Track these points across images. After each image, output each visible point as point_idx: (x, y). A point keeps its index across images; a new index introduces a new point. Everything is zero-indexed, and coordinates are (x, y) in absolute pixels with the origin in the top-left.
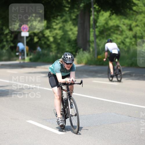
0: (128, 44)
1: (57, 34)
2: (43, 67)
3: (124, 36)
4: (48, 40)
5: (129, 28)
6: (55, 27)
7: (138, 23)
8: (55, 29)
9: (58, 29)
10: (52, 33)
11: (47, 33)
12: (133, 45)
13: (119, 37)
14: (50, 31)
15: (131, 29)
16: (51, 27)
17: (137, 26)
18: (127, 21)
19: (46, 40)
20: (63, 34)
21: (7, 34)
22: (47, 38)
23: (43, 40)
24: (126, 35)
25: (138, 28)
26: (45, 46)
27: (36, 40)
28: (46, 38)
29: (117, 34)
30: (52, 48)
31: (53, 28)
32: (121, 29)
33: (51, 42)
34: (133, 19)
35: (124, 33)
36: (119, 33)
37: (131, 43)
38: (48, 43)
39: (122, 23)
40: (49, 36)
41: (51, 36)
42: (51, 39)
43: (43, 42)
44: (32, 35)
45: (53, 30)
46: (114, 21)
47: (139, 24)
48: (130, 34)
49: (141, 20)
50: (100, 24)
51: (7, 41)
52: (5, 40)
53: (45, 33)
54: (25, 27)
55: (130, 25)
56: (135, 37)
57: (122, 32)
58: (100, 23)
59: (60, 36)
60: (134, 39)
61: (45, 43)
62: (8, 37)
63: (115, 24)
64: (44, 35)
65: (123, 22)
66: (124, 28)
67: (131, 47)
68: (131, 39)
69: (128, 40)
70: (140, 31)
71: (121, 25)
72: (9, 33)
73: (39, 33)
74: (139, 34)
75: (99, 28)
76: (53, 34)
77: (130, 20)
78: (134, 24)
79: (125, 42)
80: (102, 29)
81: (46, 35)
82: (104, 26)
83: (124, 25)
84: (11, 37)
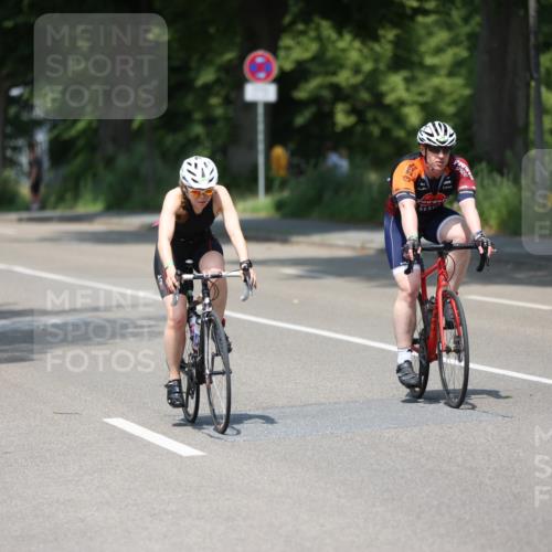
1: (439, 93)
2: (317, 238)
4: (400, 121)
6: (429, 61)
8: (432, 71)
9: (443, 72)
10: (415, 89)
11: (396, 86)
14: (409, 81)
16: (415, 58)
19: (387, 123)
20: (467, 92)
21: (207, 89)
22: (395, 113)
23: (376, 121)
26: (386, 149)
27: (342, 119)
28: (388, 109)
31: (422, 65)
38: (400, 133)
40: (402, 103)
41: (414, 103)
43: (376, 131)
44: (327, 94)
45: (420, 75)
51: (209, 121)
52: (197, 116)
53: (384, 88)
54: (260, 60)
59: (455, 102)
61: (386, 133)
62: (214, 101)
64: (378, 98)
72: (218, 81)
73: (355, 88)
76: (421, 94)
81: (390, 99)
84: (227, 101)
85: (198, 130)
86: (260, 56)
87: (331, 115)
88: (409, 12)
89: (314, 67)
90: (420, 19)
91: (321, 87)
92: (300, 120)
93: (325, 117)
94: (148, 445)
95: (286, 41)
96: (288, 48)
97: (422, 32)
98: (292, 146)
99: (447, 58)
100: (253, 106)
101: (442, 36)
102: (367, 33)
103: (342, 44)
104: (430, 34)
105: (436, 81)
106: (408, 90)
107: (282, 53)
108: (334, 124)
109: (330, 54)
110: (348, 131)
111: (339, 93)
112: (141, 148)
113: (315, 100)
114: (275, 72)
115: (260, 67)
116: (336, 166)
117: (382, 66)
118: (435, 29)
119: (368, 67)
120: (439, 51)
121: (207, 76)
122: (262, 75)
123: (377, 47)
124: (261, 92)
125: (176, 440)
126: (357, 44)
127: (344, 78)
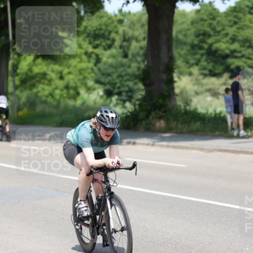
0: (57, 97)
3: (53, 86)
5: (59, 75)
7: (71, 69)
12: (64, 98)
13: (47, 87)
15: (61, 78)
17: (69, 73)
18: (57, 67)
24: (56, 85)
25: (71, 76)
29: (43, 84)
32: (48, 77)
34: (65, 63)
35: (53, 83)
36: (46, 82)
37: (61, 95)
39: (50, 69)
46: (40, 67)
47: (72, 71)
48: (61, 84)
49: (75, 66)
50: (22, 71)
55: (61, 73)
56: (67, 87)
57: (50, 81)
58: (21, 69)
60: (65, 91)
63: (41, 71)
65: (52, 68)
66: (53, 76)
67: (62, 100)
68: (62, 90)
69: (58, 92)
70: (73, 79)
71: (49, 72)
74: (72, 84)
75: (20, 76)
77: (60, 65)
78: (66, 71)
79: (54, 95)
80: (24, 77)
82: (27, 74)
83: (53, 71)
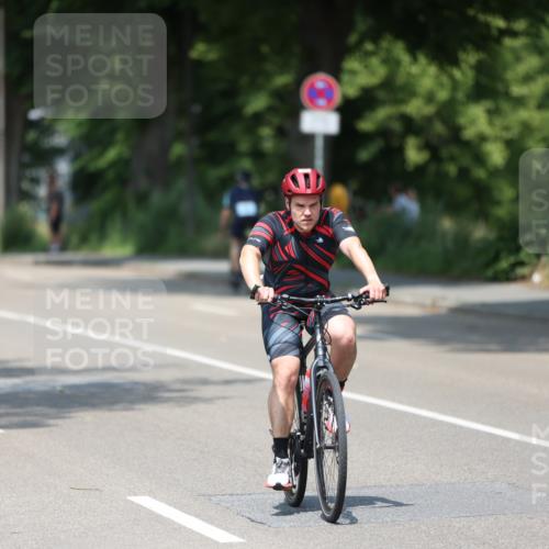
1: (527, 128)
4: (480, 159)
6: (517, 90)
8: (519, 102)
9: (533, 103)
10: (498, 122)
11: (476, 119)
14: (493, 113)
16: (500, 87)
19: (466, 161)
21: (258, 119)
22: (474, 150)
23: (452, 159)
26: (463, 192)
27: (414, 155)
28: (466, 145)
30: (498, 203)
31: (507, 95)
33: (495, 173)
38: (480, 173)
40: (483, 138)
41: (496, 139)
42: (496, 155)
43: (452, 169)
44: (397, 126)
45: (505, 106)
53: (462, 121)
54: (320, 85)
59: (545, 139)
61: (464, 173)
62: (266, 132)
64: (455, 133)
72: (270, 109)
73: (429, 120)
76: (507, 128)
81: (469, 133)
84: (281, 133)
85: (246, 164)
86: (320, 80)
87: (401, 150)
88: (495, 33)
89: (382, 95)
90: (508, 42)
91: (390, 118)
92: (364, 155)
93: (393, 152)
94: (179, 528)
95: (352, 64)
96: (353, 73)
97: (508, 57)
98: (354, 185)
99: (536, 88)
100: (310, 138)
101: (532, 62)
102: (445, 57)
103: (415, 70)
104: (518, 59)
105: (524, 114)
106: (491, 123)
107: (345, 78)
108: (403, 161)
109: (401, 79)
110: (420, 169)
111: (410, 126)
112: (181, 184)
113: (383, 132)
114: (338, 99)
115: (321, 93)
116: (404, 211)
117: (460, 95)
118: (524, 54)
119: (443, 95)
120: (527, 79)
121: (257, 103)
122: (322, 102)
123: (457, 74)
124: (320, 122)
125: (212, 523)
126: (433, 70)
127: (415, 108)
